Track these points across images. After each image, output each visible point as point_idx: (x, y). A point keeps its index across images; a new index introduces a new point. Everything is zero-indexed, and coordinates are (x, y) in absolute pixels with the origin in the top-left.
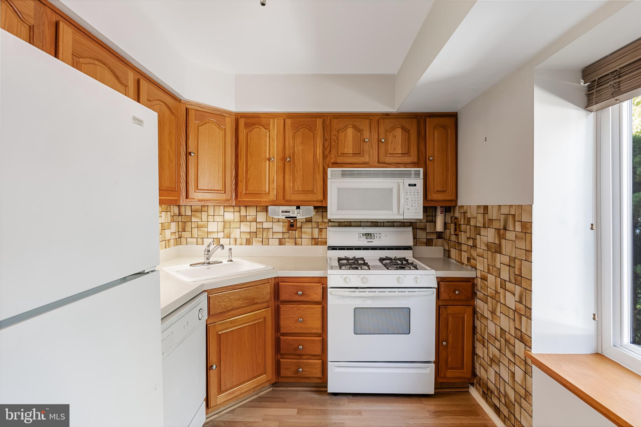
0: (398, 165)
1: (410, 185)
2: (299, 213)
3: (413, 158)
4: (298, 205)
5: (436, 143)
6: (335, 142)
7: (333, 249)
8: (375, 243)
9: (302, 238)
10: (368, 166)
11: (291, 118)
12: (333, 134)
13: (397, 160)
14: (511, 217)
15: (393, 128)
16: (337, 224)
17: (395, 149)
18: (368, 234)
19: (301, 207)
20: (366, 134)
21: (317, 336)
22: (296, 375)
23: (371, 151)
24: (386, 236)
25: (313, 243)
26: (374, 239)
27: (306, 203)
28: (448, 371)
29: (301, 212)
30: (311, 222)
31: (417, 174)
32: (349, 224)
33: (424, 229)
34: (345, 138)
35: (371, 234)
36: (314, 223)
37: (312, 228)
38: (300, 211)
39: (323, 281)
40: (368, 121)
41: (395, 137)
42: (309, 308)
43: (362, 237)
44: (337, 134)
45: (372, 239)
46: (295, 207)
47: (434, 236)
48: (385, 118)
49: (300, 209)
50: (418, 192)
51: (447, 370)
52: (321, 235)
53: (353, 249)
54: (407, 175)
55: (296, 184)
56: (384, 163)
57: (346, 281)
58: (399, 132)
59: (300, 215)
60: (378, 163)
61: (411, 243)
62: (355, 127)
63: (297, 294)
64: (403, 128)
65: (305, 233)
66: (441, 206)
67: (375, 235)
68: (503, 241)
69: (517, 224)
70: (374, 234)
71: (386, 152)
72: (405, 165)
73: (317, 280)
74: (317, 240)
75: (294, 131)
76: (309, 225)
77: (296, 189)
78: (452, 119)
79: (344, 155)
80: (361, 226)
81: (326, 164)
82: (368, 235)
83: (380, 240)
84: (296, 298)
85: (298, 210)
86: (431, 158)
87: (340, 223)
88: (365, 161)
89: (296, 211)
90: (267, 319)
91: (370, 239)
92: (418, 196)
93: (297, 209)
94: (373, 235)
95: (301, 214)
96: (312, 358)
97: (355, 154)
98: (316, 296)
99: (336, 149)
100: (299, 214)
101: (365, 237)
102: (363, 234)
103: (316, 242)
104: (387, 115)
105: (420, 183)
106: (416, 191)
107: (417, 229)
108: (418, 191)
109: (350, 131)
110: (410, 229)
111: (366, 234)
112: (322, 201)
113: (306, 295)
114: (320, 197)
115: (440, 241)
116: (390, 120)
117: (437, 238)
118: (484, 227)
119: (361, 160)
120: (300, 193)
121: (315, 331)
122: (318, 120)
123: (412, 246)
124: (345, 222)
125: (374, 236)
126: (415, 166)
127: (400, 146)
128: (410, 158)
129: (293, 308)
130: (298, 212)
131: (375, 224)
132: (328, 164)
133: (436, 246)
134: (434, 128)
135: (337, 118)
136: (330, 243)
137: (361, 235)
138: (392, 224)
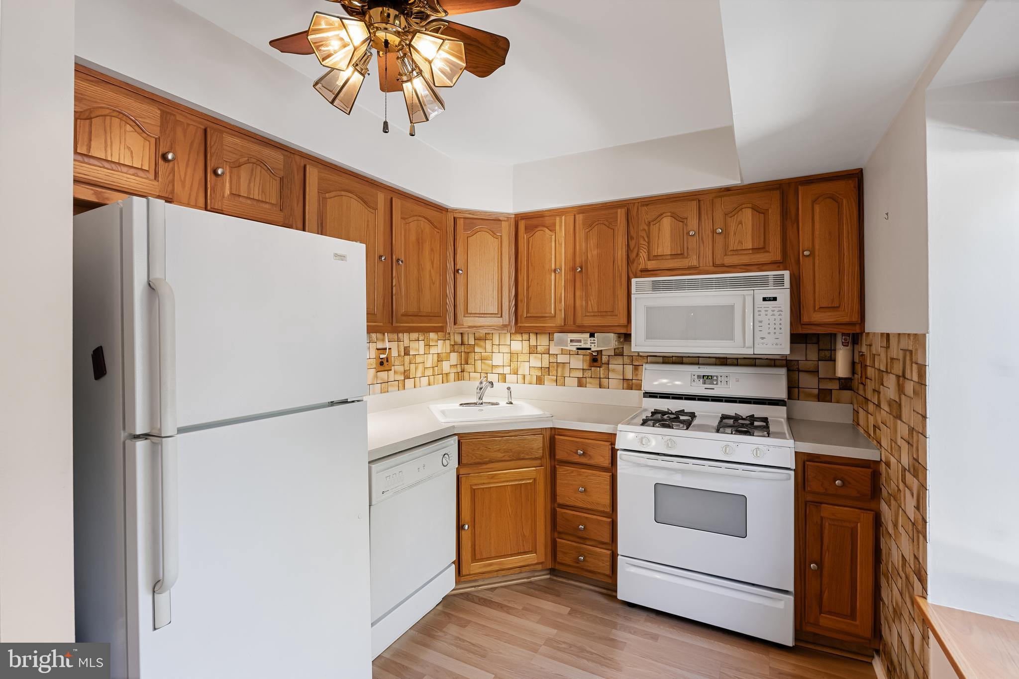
0: (747, 267)
1: (765, 299)
2: (593, 343)
3: (775, 253)
4: (592, 331)
5: (817, 226)
6: (645, 240)
7: (651, 397)
8: (718, 391)
9: (609, 378)
10: (697, 271)
11: (583, 213)
12: (641, 229)
13: (745, 259)
14: (908, 353)
15: (738, 209)
16: (661, 360)
17: (740, 242)
18: (708, 376)
19: (596, 334)
20: (693, 223)
21: (605, 515)
22: (577, 565)
23: (702, 248)
24: (738, 381)
25: (625, 385)
26: (717, 384)
27: (604, 329)
28: (822, 615)
29: (596, 342)
30: (623, 355)
31: (779, 281)
32: (679, 360)
33: (815, 372)
34: (659, 233)
35: (711, 376)
36: (626, 357)
37: (623, 365)
38: (594, 340)
39: (611, 438)
40: (695, 203)
41: (741, 223)
42: (594, 475)
43: (696, 380)
44: (646, 228)
45: (714, 384)
46: (588, 335)
47: (835, 386)
48: (724, 196)
49: (594, 337)
50: (781, 311)
51: (821, 612)
52: (637, 375)
53: (682, 397)
54: (763, 283)
55: (589, 303)
56: (723, 265)
57: (642, 442)
58: (747, 215)
59: (595, 346)
60: (713, 266)
61: (782, 394)
62: (674, 216)
63: (577, 453)
64: (755, 209)
65: (613, 371)
66: (842, 334)
67: (719, 378)
68: (903, 397)
69: (914, 366)
70: (717, 377)
71: (726, 246)
72: (761, 267)
73: (606, 437)
74: (631, 381)
75: (588, 230)
76: (619, 360)
77: (590, 309)
78: (850, 182)
79: (659, 258)
80: (698, 364)
81: (633, 273)
82: (707, 378)
83: (726, 386)
84: (576, 459)
85: (592, 339)
86: (806, 253)
87: (664, 358)
88: (690, 265)
89: (589, 340)
90: (537, 482)
91: (709, 384)
92: (780, 317)
93: (590, 337)
94: (715, 378)
95: (596, 344)
96: (599, 546)
97: (674, 256)
98: (602, 459)
99: (645, 250)
100: (593, 345)
101: (701, 380)
102: (699, 377)
103: (631, 384)
104: (727, 191)
105: (784, 295)
106: (776, 309)
107: (799, 371)
108: (780, 309)
109: (667, 223)
110: (783, 371)
111: (703, 376)
112: (626, 326)
113: (590, 456)
114: (624, 321)
115: (847, 394)
116: (731, 197)
117: (840, 389)
118: (887, 372)
119: (685, 263)
120: (596, 316)
121: (602, 509)
122: (619, 210)
123: (786, 400)
124: (673, 356)
125: (717, 380)
126: (779, 267)
127: (749, 237)
128: (767, 254)
129: (572, 472)
130: (592, 341)
131: (723, 361)
132: (636, 273)
133: (838, 402)
134: (813, 202)
135: (647, 205)
136: (647, 387)
137: (696, 377)
138: (753, 362)
